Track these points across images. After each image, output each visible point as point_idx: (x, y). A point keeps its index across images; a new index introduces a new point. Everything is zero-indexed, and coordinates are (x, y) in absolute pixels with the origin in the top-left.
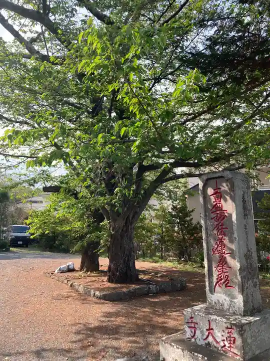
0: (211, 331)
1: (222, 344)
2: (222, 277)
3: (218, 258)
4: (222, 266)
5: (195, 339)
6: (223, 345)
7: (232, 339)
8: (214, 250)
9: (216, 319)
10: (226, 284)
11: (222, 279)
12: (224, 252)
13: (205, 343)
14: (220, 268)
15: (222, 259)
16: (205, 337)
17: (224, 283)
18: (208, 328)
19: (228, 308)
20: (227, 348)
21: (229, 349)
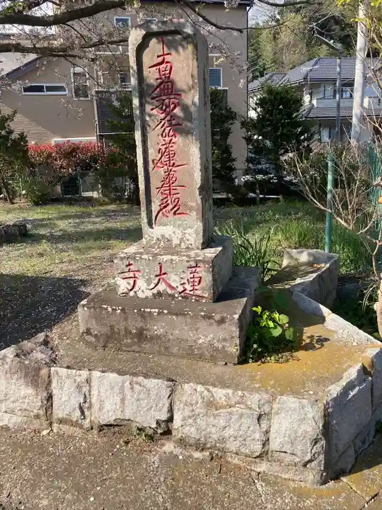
0: (163, 276)
1: (181, 289)
2: (169, 202)
3: (163, 173)
4: (170, 186)
5: (135, 292)
6: (183, 289)
7: (197, 280)
8: (155, 162)
9: (172, 260)
10: (176, 211)
11: (168, 205)
12: (174, 164)
13: (153, 294)
14: (165, 189)
15: (169, 174)
16: (153, 286)
17: (172, 210)
18: (158, 273)
19: (179, 242)
20: (188, 292)
21: (192, 293)
